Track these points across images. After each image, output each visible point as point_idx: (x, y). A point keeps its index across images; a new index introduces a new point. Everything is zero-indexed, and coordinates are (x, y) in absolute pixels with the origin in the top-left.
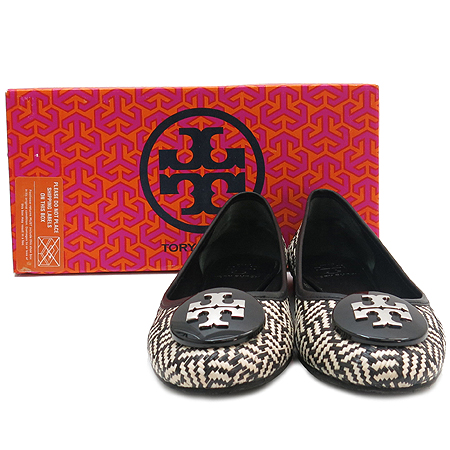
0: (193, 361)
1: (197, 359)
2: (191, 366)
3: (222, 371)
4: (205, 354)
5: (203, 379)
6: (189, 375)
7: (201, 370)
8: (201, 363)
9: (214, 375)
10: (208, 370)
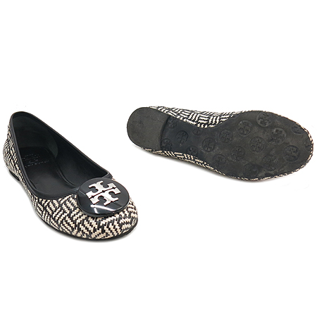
0: (111, 224)
1: (112, 222)
2: (111, 226)
3: (127, 223)
4: (115, 218)
5: (119, 231)
6: (111, 231)
7: (117, 227)
8: (115, 223)
9: (124, 227)
10: (121, 226)
